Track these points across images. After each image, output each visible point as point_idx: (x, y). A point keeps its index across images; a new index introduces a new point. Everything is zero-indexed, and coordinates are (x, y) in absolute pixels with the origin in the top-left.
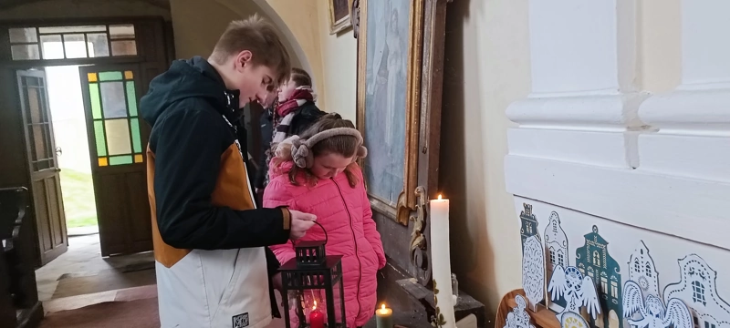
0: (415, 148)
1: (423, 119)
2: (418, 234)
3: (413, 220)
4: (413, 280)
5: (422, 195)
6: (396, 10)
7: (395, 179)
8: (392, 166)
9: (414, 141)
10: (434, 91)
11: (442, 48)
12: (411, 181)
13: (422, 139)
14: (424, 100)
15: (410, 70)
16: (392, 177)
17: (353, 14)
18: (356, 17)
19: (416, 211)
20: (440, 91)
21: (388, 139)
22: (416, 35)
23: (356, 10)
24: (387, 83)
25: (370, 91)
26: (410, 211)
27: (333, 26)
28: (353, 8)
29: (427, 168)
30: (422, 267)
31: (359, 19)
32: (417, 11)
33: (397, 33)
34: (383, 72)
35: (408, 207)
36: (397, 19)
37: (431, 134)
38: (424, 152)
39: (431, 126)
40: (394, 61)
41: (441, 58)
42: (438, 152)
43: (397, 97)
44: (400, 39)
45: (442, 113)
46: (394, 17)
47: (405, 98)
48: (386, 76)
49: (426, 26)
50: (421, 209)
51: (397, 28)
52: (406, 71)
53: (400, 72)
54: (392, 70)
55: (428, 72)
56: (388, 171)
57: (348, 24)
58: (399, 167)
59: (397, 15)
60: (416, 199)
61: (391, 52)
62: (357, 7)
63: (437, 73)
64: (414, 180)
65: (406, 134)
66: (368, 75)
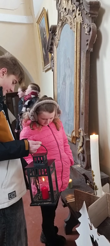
0: (78, 113)
1: (81, 101)
2: (81, 147)
3: (78, 142)
4: (79, 166)
5: (82, 132)
6: (69, 58)
7: (70, 126)
8: (69, 120)
9: (78, 110)
10: (86, 89)
11: (89, 71)
12: (77, 126)
13: (81, 109)
14: (82, 93)
15: (75, 81)
16: (69, 125)
17: (51, 62)
18: (52, 63)
19: (79, 138)
20: (88, 89)
21: (67, 109)
22: (77, 67)
23: (53, 60)
24: (66, 88)
25: (59, 91)
26: (77, 138)
27: (44, 69)
28: (51, 60)
29: (84, 121)
30: (83, 161)
31: (54, 64)
32: (78, 57)
33: (70, 67)
34: (64, 83)
35: (76, 137)
36: (69, 62)
37: (85, 107)
38: (82, 114)
39: (85, 103)
40: (68, 79)
41: (88, 75)
42: (88, 114)
43: (70, 93)
44: (71, 69)
45: (89, 98)
46: (68, 61)
47: (73, 93)
48: (65, 85)
49: (81, 63)
50: (81, 137)
51: (69, 65)
52: (73, 82)
53: (71, 83)
54: (68, 82)
55: (83, 82)
56: (67, 122)
57: (49, 67)
58: (71, 121)
59: (69, 60)
60: (79, 133)
61: (67, 75)
62: (53, 59)
63: (87, 82)
64: (78, 126)
65: (74, 107)
66: (58, 85)
